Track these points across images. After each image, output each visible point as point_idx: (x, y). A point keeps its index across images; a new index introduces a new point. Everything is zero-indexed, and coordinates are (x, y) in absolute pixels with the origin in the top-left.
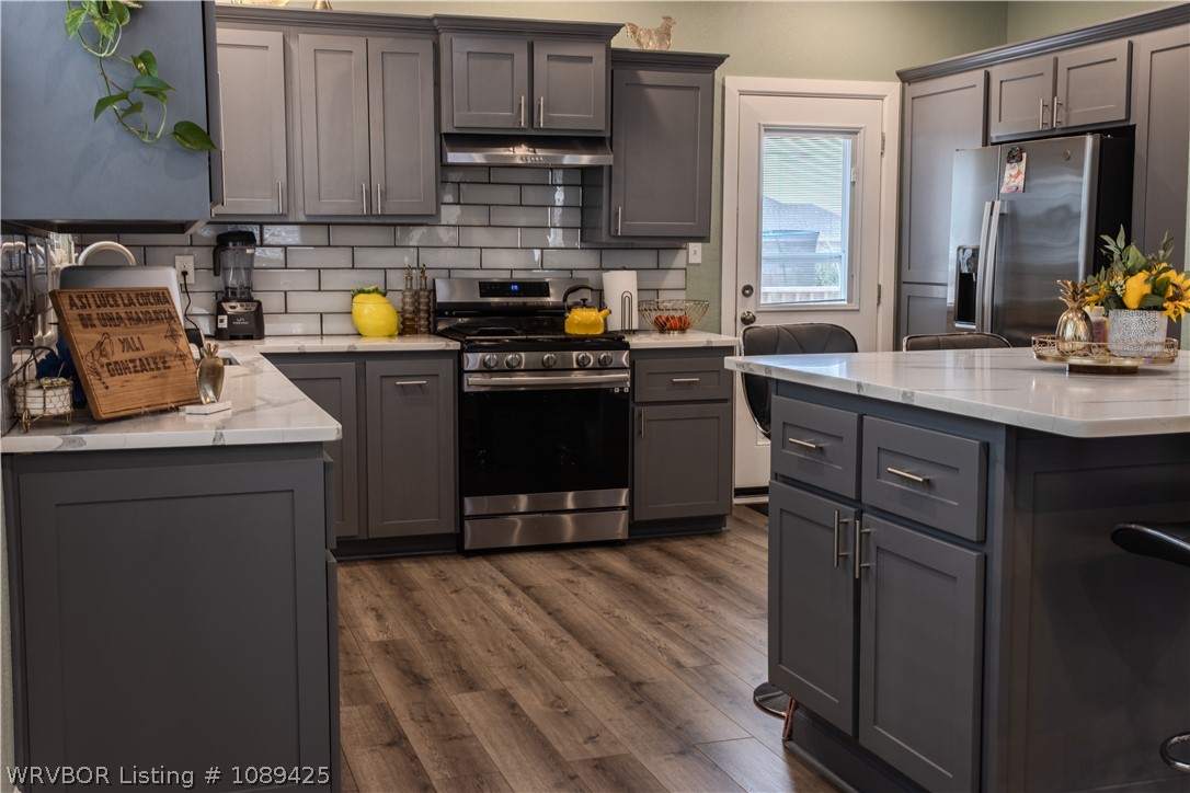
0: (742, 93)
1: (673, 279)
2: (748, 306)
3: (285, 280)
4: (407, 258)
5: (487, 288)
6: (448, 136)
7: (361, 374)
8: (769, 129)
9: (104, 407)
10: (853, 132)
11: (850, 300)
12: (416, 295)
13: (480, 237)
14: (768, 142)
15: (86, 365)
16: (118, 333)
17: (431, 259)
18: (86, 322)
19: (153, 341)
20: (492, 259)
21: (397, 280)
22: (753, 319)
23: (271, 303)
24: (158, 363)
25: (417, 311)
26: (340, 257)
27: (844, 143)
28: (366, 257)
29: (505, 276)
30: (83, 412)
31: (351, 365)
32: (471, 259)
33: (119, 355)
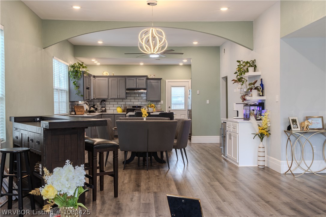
0: (168, 82)
1: (159, 106)
2: (170, 109)
3: (109, 106)
4: (124, 103)
5: (133, 107)
6: (127, 89)
7: (114, 116)
8: (172, 86)
9: (77, 114)
10: (185, 86)
11: (185, 109)
12: (125, 107)
13: (133, 100)
14: (172, 88)
15: (76, 111)
16: (79, 109)
17: (127, 103)
18: (76, 108)
19: (81, 110)
20: (135, 103)
21: (123, 106)
22: (170, 111)
23: (107, 108)
24: (82, 111)
25: (125, 109)
26: (116, 103)
27: (183, 88)
28: (119, 103)
29: (137, 105)
30: (75, 114)
31: (113, 115)
32: (132, 103)
33: (79, 110)
